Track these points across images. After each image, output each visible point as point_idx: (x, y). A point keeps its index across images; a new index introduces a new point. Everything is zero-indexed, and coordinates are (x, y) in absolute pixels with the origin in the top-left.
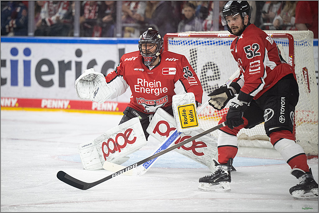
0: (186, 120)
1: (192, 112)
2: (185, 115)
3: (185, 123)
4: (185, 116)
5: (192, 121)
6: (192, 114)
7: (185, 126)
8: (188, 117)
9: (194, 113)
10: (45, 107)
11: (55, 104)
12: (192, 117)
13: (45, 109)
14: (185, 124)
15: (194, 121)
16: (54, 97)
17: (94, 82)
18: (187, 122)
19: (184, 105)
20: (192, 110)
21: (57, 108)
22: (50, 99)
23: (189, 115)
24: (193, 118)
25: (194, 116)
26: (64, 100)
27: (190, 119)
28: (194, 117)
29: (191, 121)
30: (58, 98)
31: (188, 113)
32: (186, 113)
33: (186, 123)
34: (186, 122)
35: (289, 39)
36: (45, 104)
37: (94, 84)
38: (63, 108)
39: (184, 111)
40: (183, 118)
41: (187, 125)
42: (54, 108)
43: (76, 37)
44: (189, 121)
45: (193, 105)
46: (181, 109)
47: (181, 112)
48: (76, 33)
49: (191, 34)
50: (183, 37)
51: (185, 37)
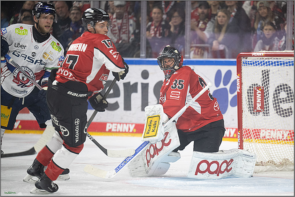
4: (150, 126)
5: (153, 131)
9: (157, 124)
10: (110, 131)
11: (120, 128)
12: (155, 127)
13: (109, 133)
16: (119, 121)
21: (122, 132)
22: (115, 123)
23: (153, 125)
26: (129, 124)
30: (123, 122)
31: (153, 123)
34: (149, 132)
36: (110, 128)
38: (129, 132)
39: (151, 121)
40: (148, 128)
41: (148, 135)
42: (119, 132)
43: (142, 57)
45: (159, 116)
47: (149, 123)
48: (142, 54)
49: (265, 53)
50: (257, 56)
51: (260, 56)
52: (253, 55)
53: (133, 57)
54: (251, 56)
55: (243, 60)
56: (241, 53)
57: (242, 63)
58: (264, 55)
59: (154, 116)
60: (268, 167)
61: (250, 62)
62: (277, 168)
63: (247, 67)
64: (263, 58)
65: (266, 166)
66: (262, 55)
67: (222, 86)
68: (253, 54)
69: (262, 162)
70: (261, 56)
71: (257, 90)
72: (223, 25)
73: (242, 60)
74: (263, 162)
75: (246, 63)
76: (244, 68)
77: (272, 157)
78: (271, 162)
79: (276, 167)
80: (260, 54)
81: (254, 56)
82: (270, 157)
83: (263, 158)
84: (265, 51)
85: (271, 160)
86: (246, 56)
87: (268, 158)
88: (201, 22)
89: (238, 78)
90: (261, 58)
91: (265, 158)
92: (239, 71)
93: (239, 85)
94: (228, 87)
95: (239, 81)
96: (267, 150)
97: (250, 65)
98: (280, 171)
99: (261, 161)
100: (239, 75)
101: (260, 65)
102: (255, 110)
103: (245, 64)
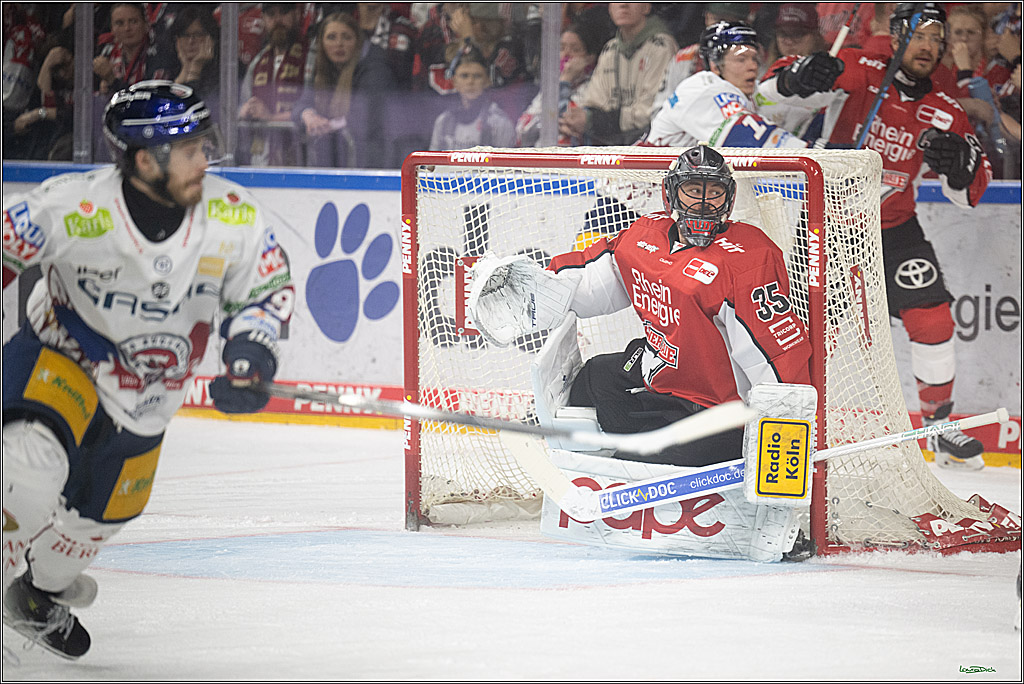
0: (775, 467)
1: (798, 448)
2: (774, 452)
3: (770, 478)
4: (775, 455)
5: (792, 476)
6: (797, 453)
7: (768, 488)
8: (783, 459)
9: (802, 451)
12: (794, 462)
14: (768, 481)
15: (796, 477)
17: (511, 286)
18: (777, 476)
19: (781, 419)
20: (798, 441)
23: (788, 453)
24: (795, 468)
25: (802, 462)
27: (788, 470)
28: (801, 467)
29: (787, 477)
31: (785, 446)
32: (778, 446)
33: (772, 479)
34: (774, 474)
35: (809, 175)
37: (514, 291)
39: (776, 437)
40: (767, 459)
41: (772, 487)
43: (79, 158)
44: (782, 473)
45: (806, 425)
46: (769, 430)
47: (768, 441)
48: (80, 149)
49: (492, 156)
50: (467, 164)
51: (474, 164)
52: (452, 161)
53: (44, 158)
54: (446, 161)
55: (423, 174)
56: (415, 154)
57: (419, 183)
58: (487, 161)
59: (786, 419)
60: (497, 508)
61: (442, 182)
62: (523, 512)
63: (432, 195)
64: (484, 168)
65: (490, 503)
66: (482, 161)
67: (337, 254)
68: (454, 156)
69: (477, 492)
70: (480, 164)
71: (466, 268)
72: (345, 65)
73: (420, 175)
74: (481, 492)
75: (431, 185)
76: (423, 199)
77: (509, 474)
78: (504, 492)
79: (520, 509)
80: (476, 157)
81: (456, 163)
82: (500, 476)
83: (479, 477)
84: (489, 148)
85: (506, 484)
86: (432, 163)
87: (494, 477)
88: (280, 58)
89: (407, 231)
90: (478, 168)
91: (487, 478)
92: (410, 209)
93: (410, 253)
94: (358, 257)
95: (409, 241)
96: (493, 453)
97: (444, 191)
98: (533, 519)
99: (474, 488)
100: (408, 221)
101: (475, 189)
102: (461, 331)
103: (428, 188)
